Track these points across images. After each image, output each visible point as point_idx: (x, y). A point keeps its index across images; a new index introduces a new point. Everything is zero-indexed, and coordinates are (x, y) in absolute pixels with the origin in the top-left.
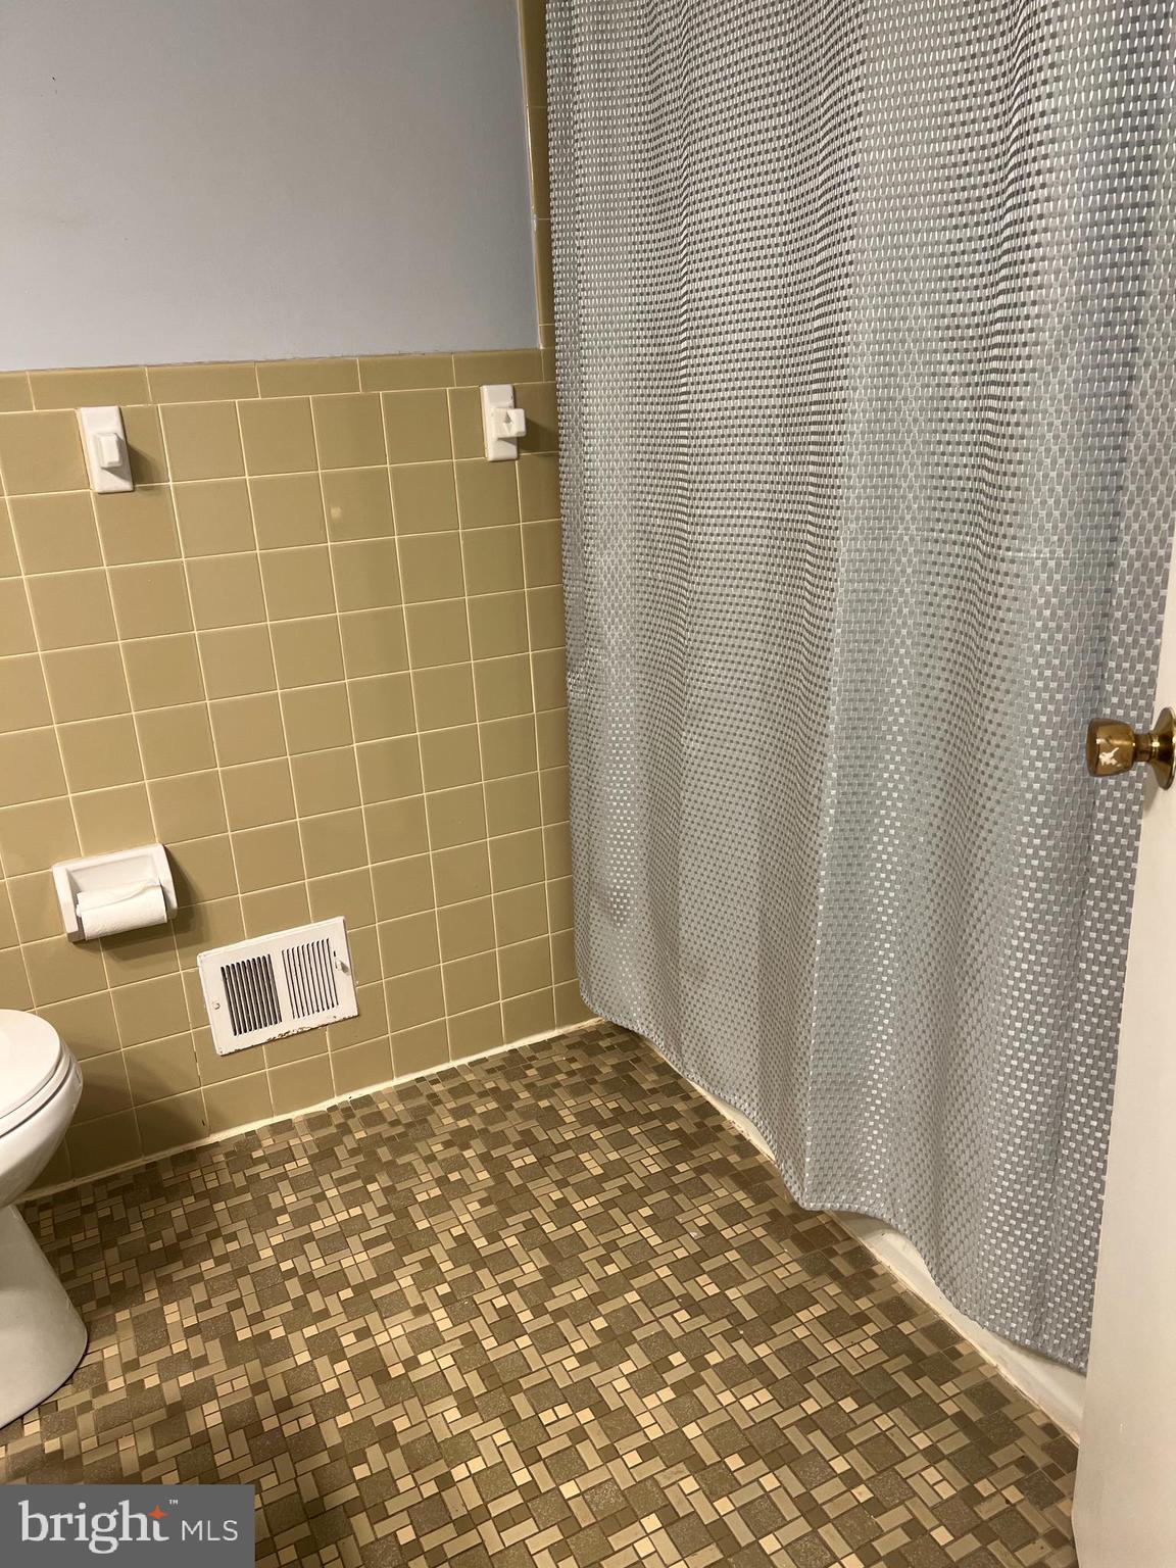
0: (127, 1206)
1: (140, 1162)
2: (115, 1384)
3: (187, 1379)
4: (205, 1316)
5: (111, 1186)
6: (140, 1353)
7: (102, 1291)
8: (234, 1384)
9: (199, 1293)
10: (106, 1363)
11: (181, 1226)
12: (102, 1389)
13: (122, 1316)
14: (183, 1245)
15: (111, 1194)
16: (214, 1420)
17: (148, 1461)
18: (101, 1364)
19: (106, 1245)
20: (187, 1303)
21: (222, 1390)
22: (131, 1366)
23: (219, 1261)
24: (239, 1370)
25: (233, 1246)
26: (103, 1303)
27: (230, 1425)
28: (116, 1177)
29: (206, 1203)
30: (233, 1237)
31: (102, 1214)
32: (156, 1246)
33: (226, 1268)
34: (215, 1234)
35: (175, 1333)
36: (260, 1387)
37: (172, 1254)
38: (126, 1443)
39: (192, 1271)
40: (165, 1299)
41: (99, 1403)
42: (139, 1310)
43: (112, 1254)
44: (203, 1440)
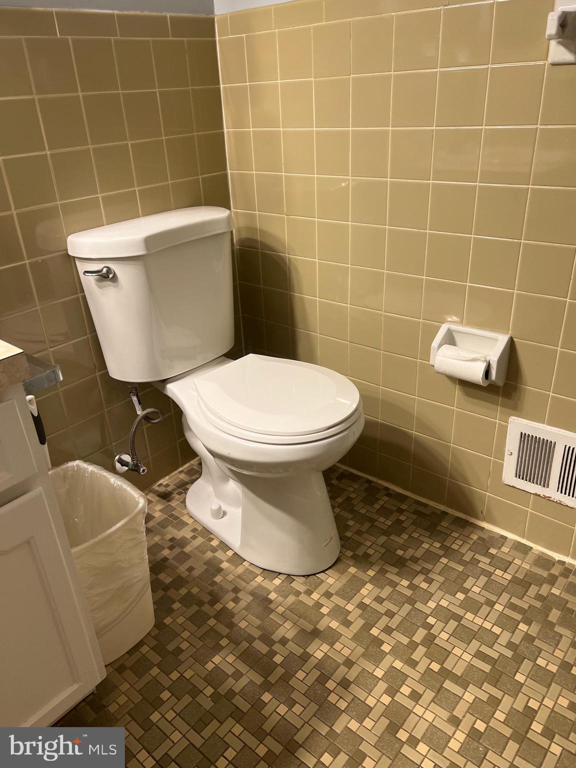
0: (414, 523)
1: (443, 508)
2: (315, 596)
3: (334, 624)
4: (375, 606)
5: (421, 509)
6: (337, 594)
7: (360, 552)
8: (344, 648)
9: (386, 591)
10: (324, 583)
11: (419, 553)
12: (309, 593)
13: (352, 570)
14: (409, 563)
15: (416, 512)
16: (319, 655)
17: (284, 641)
18: (323, 581)
19: (386, 533)
20: (377, 591)
21: (338, 646)
22: (328, 595)
23: (412, 587)
24: (353, 645)
25: (424, 585)
26: (355, 557)
27: (319, 665)
28: (426, 505)
29: (441, 553)
30: (430, 581)
31: (402, 518)
32: (400, 552)
33: (409, 593)
34: (425, 572)
35: (356, 600)
36: (349, 663)
37: (400, 564)
38: (288, 625)
39: (396, 579)
40: (372, 580)
41: (303, 598)
42: (361, 575)
43: (383, 539)
44: (305, 657)
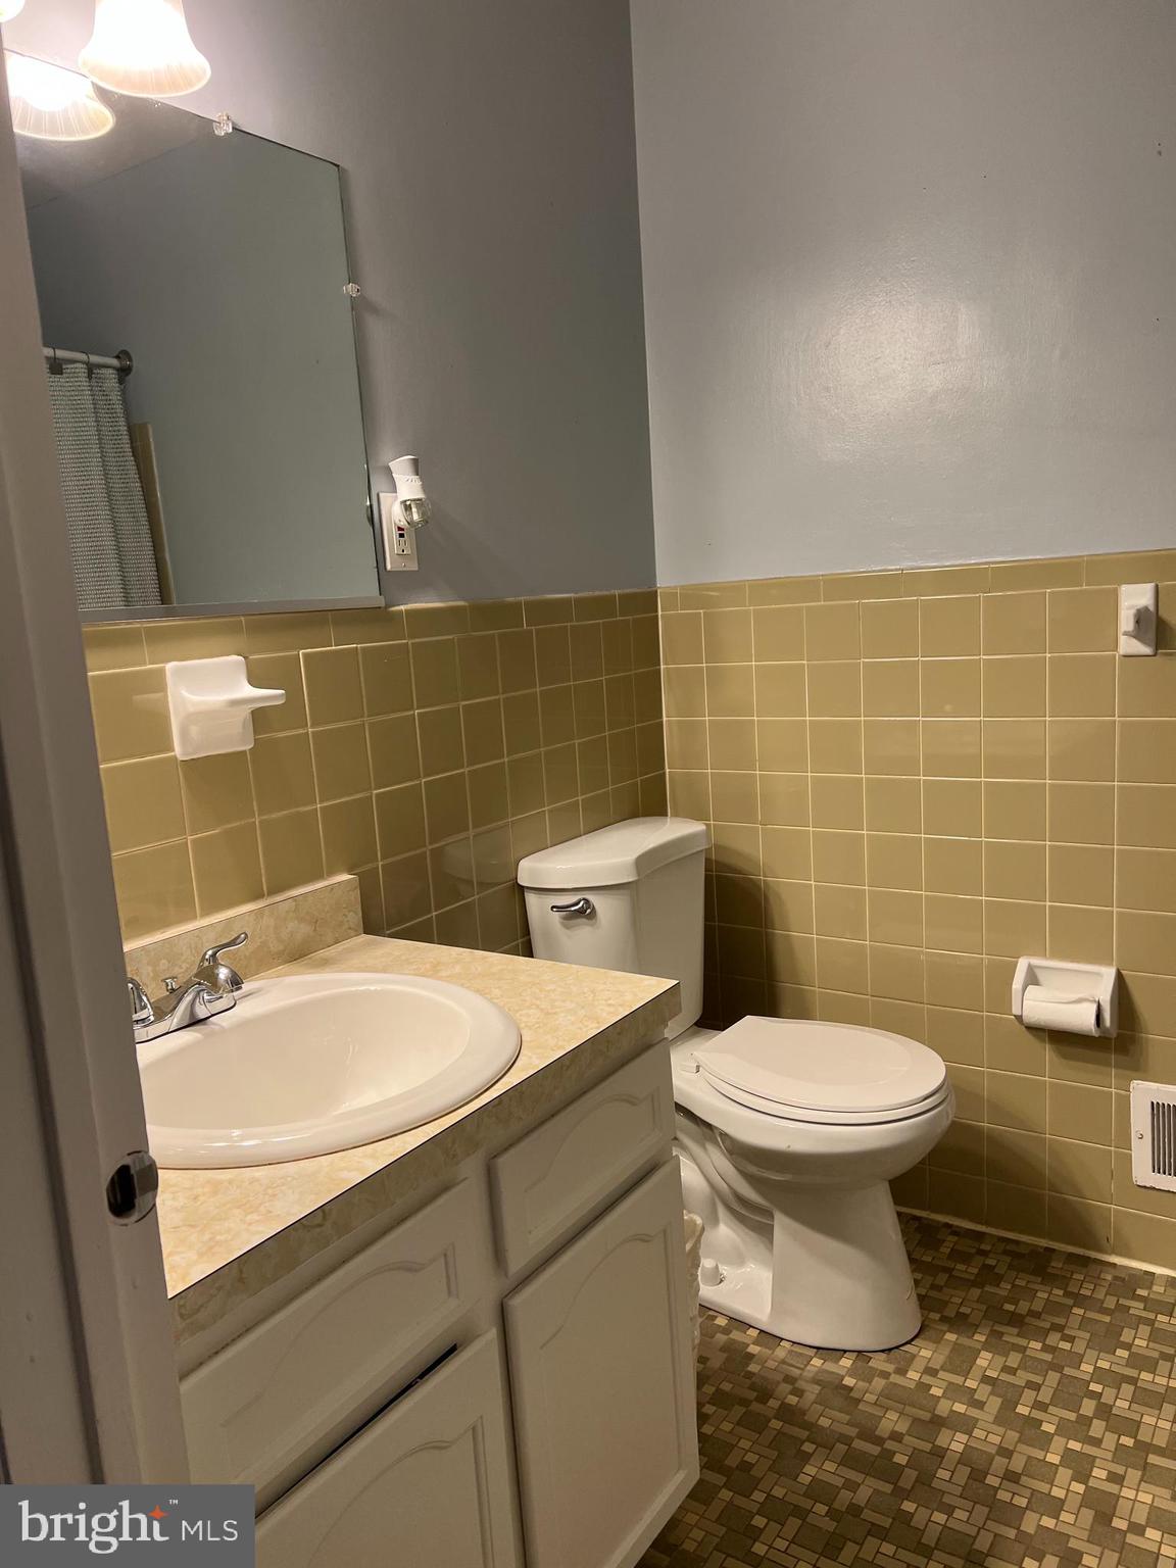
0: (1010, 1267)
1: (1044, 1243)
2: (913, 1375)
3: (960, 1408)
4: (1004, 1377)
5: (1010, 1247)
6: (943, 1368)
7: (950, 1312)
8: (989, 1436)
9: (1014, 1359)
10: (917, 1359)
11: (1038, 1306)
12: (902, 1372)
13: (951, 1337)
14: (1028, 1320)
15: (1005, 1252)
16: (957, 1447)
17: (896, 1437)
18: (914, 1356)
19: (974, 1284)
20: (1000, 1361)
21: (977, 1433)
22: (930, 1371)
23: (1046, 1348)
24: (1001, 1430)
25: (1066, 1346)
26: (944, 1319)
27: (964, 1459)
28: (1017, 1243)
29: (1070, 1302)
30: (1071, 1339)
31: (991, 1262)
32: (1009, 1307)
33: (1048, 1357)
34: (1059, 1328)
35: (976, 1373)
36: (1006, 1452)
37: (1016, 1320)
38: (892, 1416)
39: (1022, 1342)
40: (986, 1347)
41: (895, 1379)
42: (965, 1341)
43: (975, 1292)
44: (939, 1454)
